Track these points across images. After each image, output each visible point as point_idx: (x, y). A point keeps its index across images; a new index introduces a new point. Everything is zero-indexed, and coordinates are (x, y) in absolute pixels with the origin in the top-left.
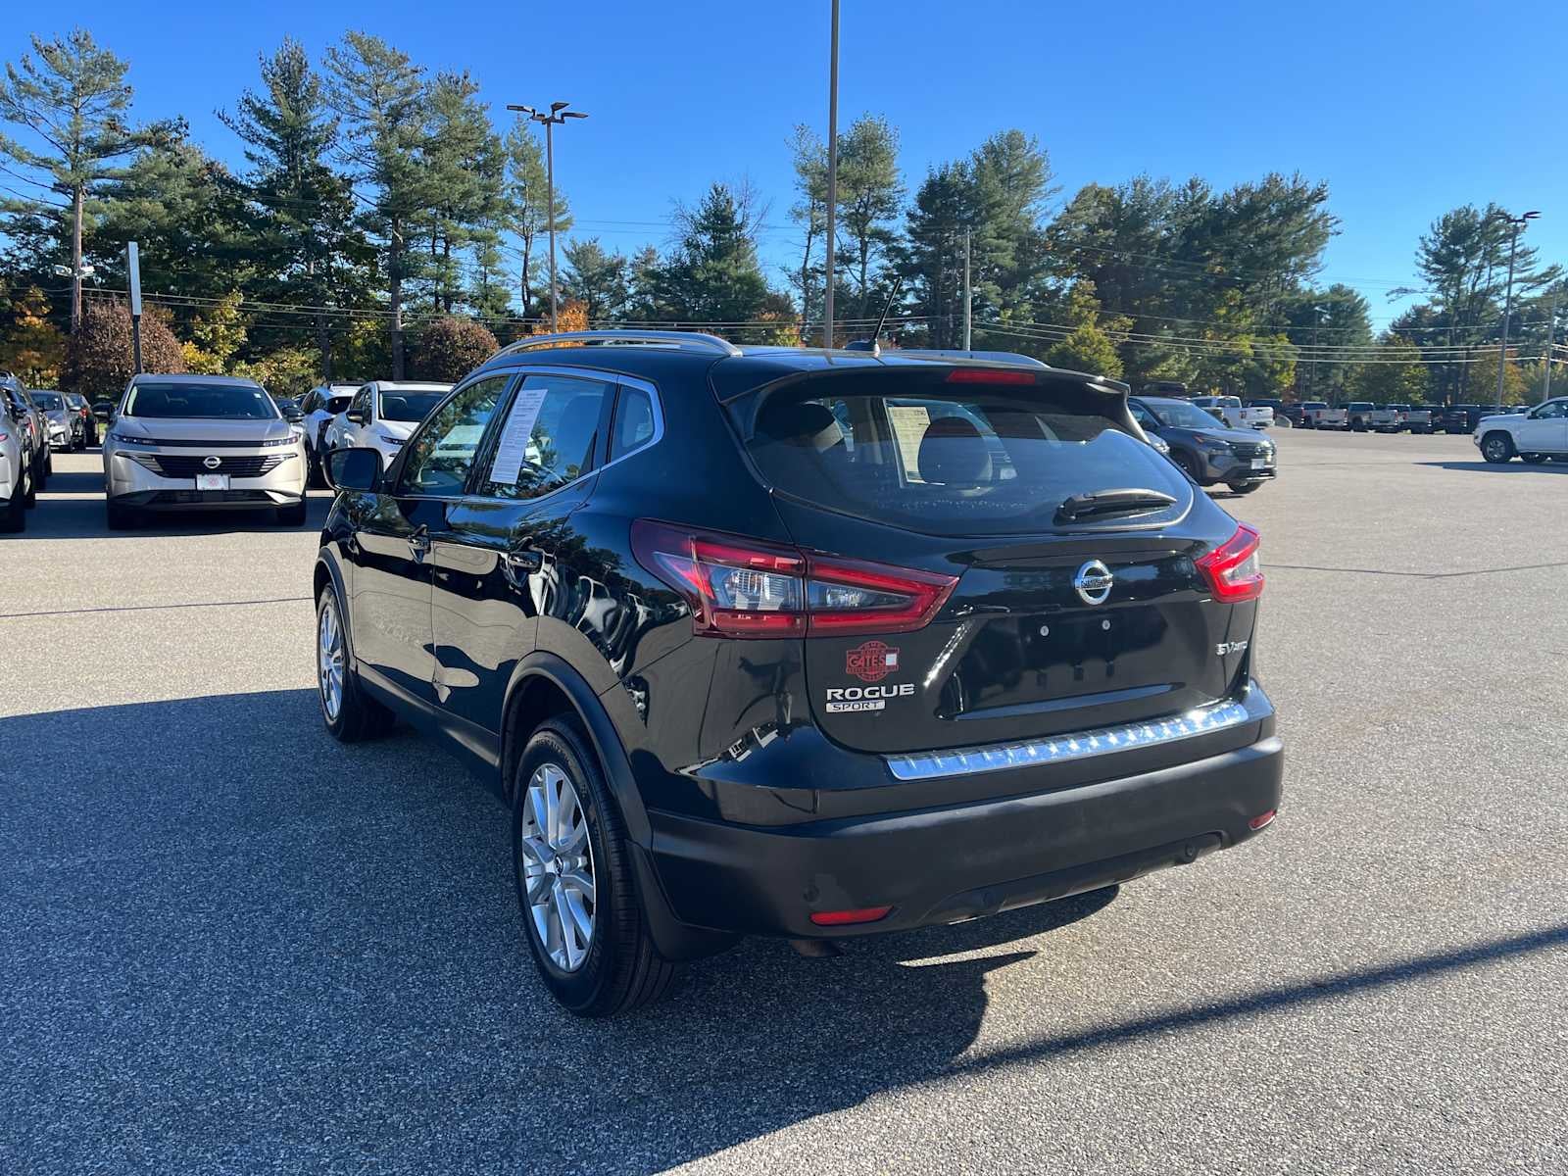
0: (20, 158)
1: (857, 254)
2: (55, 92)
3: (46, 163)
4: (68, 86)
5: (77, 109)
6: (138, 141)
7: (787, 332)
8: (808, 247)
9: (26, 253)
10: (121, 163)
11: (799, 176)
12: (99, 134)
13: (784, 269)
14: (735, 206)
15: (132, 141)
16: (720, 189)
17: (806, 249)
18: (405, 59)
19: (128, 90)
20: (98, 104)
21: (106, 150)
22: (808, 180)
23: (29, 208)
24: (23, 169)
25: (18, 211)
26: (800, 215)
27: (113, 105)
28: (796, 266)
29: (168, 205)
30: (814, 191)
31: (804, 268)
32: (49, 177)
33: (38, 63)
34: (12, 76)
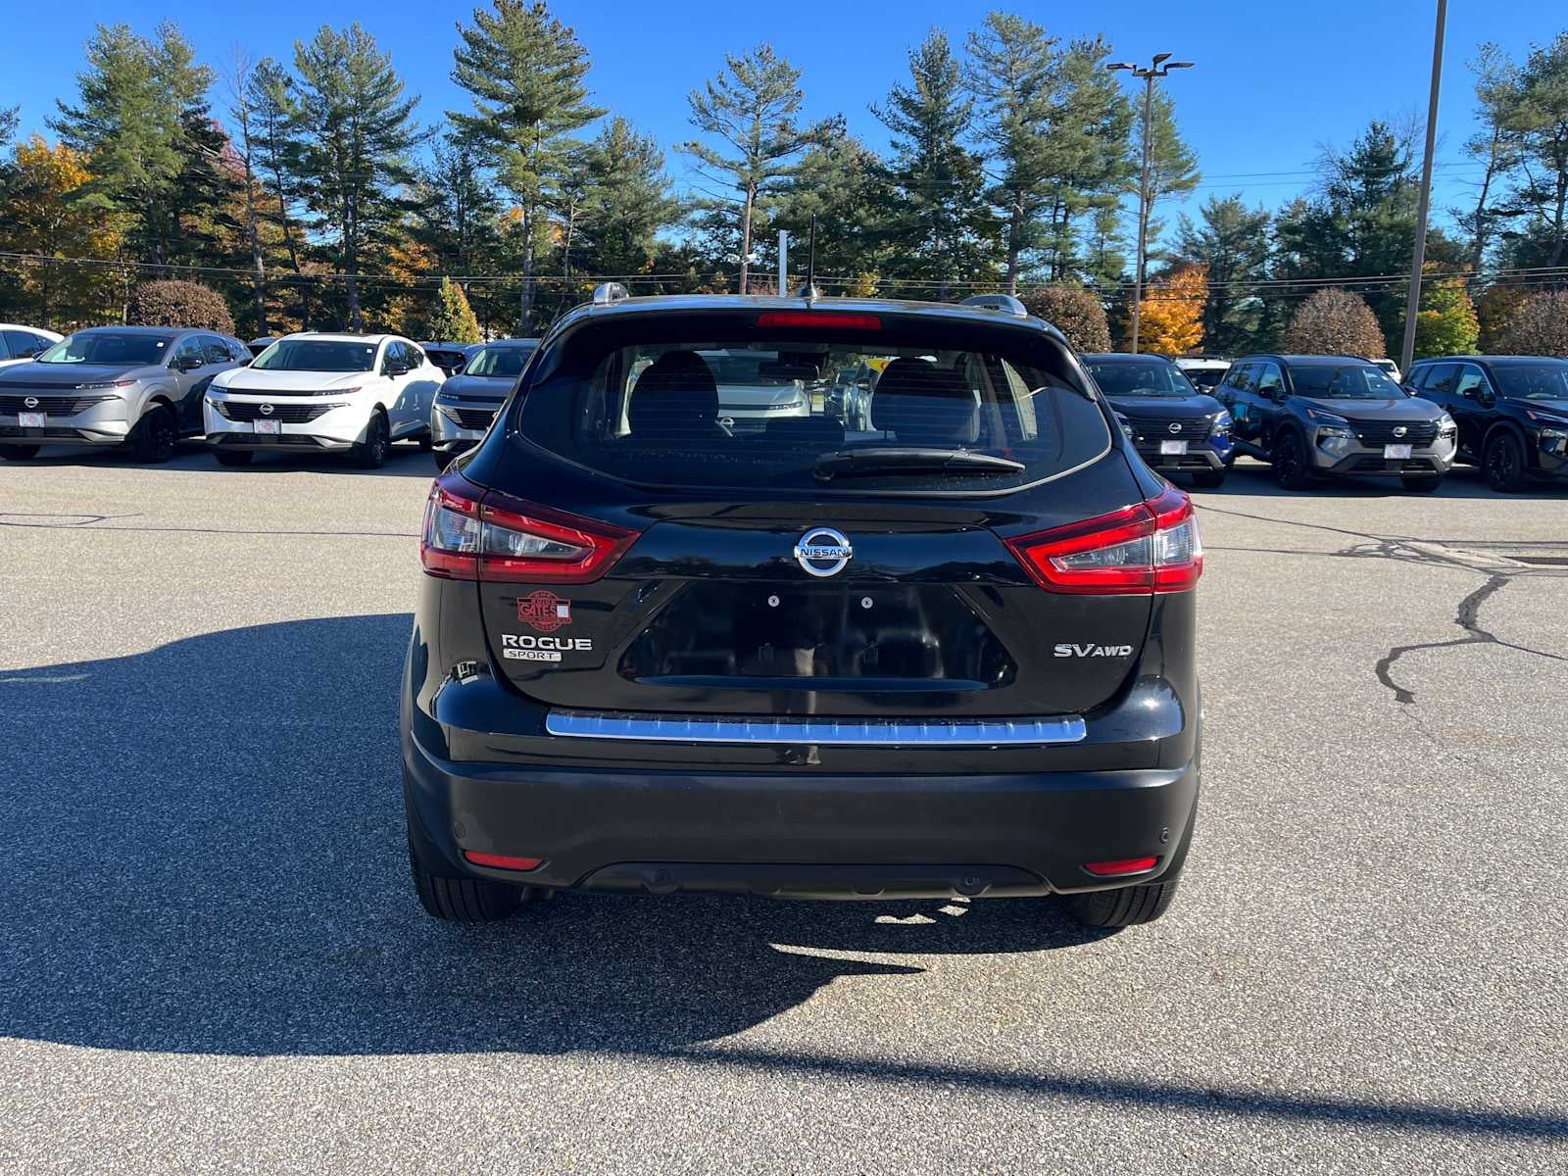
0: (712, 162)
1: (1554, 190)
2: (742, 103)
3: (730, 166)
4: (752, 96)
5: (758, 116)
6: (803, 140)
7: (1450, 284)
8: (1486, 186)
9: (716, 244)
10: (791, 161)
11: (1481, 104)
12: (772, 136)
13: (1454, 213)
14: (1396, 145)
15: (799, 140)
16: (1379, 127)
17: (1483, 188)
18: (1039, 31)
19: (799, 94)
20: (775, 111)
21: (779, 151)
22: (1492, 108)
23: (719, 206)
24: (713, 172)
25: (708, 208)
26: (1478, 149)
27: (786, 110)
28: (1469, 208)
29: (823, 196)
30: (1499, 119)
31: (1480, 210)
32: (733, 178)
33: (730, 77)
34: (710, 91)
